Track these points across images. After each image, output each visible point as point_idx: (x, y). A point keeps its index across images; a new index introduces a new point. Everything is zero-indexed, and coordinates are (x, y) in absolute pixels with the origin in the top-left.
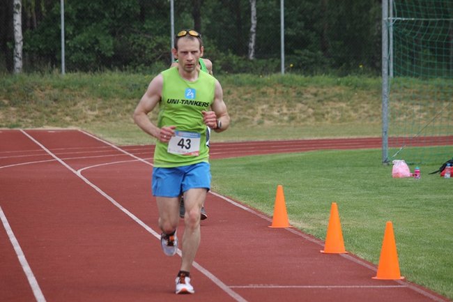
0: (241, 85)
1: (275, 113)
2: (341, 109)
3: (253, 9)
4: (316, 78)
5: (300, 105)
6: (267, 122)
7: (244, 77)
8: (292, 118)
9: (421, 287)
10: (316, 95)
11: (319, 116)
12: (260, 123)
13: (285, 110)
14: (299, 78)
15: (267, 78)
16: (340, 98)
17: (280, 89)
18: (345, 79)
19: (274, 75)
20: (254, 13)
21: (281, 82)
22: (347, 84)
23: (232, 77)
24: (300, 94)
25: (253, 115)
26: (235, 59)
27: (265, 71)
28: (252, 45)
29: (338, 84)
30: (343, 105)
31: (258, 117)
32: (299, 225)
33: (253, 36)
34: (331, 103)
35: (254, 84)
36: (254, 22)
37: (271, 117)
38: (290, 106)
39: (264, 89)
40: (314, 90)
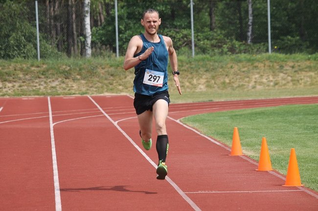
0: (240, 61)
1: (264, 80)
2: (311, 77)
3: (250, 9)
4: (293, 55)
5: (282, 75)
6: (258, 87)
7: (242, 56)
8: (276, 84)
9: (312, 190)
10: (293, 67)
11: (296, 82)
12: (254, 87)
13: (271, 78)
14: (282, 56)
15: (259, 56)
16: (310, 68)
17: (267, 63)
18: (314, 55)
19: (264, 54)
20: (250, 12)
21: (269, 58)
22: (315, 59)
23: (234, 56)
24: (282, 67)
25: (249, 82)
26: (237, 44)
27: (259, 51)
28: (249, 34)
29: (309, 59)
30: (312, 74)
31: (252, 84)
32: (250, 153)
33: (250, 28)
34: (303, 73)
35: (249, 60)
36: (251, 18)
37: (261, 83)
38: (275, 75)
39: (256, 64)
40: (292, 64)
